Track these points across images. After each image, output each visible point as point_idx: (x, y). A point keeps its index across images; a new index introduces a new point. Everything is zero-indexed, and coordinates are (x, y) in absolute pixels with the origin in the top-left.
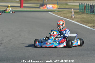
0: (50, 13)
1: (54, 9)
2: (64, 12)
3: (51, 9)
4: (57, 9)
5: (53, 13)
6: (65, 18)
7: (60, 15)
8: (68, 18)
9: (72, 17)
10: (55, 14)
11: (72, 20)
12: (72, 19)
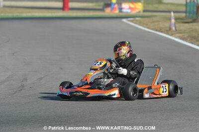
0: (124, 20)
1: (134, 12)
2: (154, 19)
3: (127, 12)
4: (139, 12)
5: (132, 21)
6: (156, 30)
7: (147, 25)
8: (162, 32)
9: (170, 29)
10: (135, 23)
11: (171, 35)
12: (170, 33)
